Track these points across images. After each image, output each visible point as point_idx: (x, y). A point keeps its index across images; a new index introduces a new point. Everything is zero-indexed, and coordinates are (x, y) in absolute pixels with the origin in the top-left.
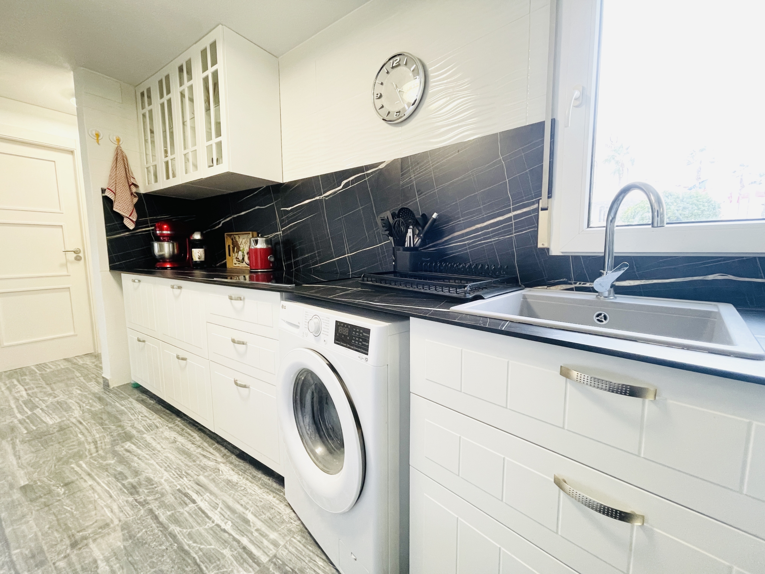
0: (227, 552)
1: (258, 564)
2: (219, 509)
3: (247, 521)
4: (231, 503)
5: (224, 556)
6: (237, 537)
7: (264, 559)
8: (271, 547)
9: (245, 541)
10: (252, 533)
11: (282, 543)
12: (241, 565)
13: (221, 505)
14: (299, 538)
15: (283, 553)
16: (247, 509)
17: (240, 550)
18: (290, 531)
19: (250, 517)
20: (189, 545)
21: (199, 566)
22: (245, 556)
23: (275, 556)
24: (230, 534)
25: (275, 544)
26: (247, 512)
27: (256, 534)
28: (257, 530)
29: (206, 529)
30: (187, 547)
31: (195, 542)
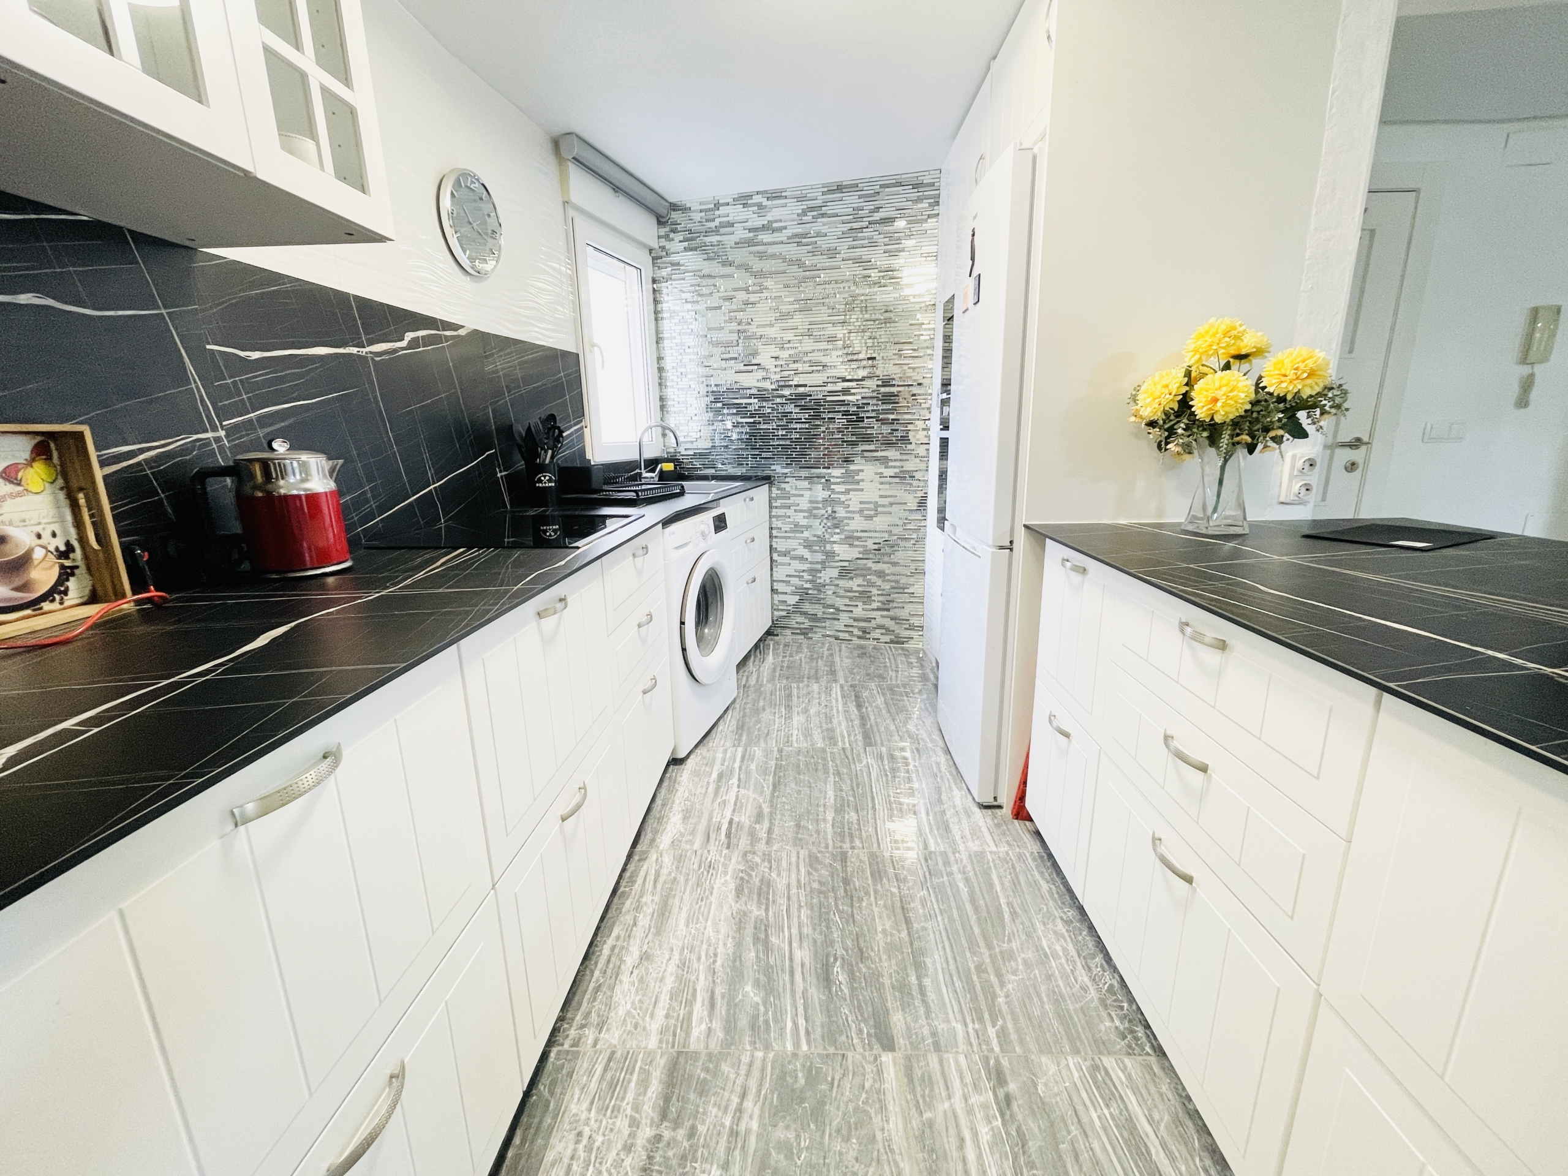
0: (753, 767)
1: (746, 750)
2: (724, 798)
3: (721, 776)
4: (711, 796)
5: (757, 766)
6: (737, 770)
7: (740, 750)
8: (729, 751)
9: (737, 765)
10: (727, 767)
11: (722, 749)
12: (754, 756)
13: (719, 800)
14: (711, 744)
15: (728, 744)
16: (708, 783)
17: (745, 762)
18: (708, 751)
19: (715, 776)
20: (768, 788)
21: (775, 771)
22: (747, 757)
23: (734, 746)
24: (739, 775)
25: (725, 751)
26: (711, 781)
27: (726, 764)
28: (723, 765)
29: (748, 790)
30: (771, 787)
31: (764, 787)
